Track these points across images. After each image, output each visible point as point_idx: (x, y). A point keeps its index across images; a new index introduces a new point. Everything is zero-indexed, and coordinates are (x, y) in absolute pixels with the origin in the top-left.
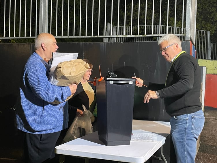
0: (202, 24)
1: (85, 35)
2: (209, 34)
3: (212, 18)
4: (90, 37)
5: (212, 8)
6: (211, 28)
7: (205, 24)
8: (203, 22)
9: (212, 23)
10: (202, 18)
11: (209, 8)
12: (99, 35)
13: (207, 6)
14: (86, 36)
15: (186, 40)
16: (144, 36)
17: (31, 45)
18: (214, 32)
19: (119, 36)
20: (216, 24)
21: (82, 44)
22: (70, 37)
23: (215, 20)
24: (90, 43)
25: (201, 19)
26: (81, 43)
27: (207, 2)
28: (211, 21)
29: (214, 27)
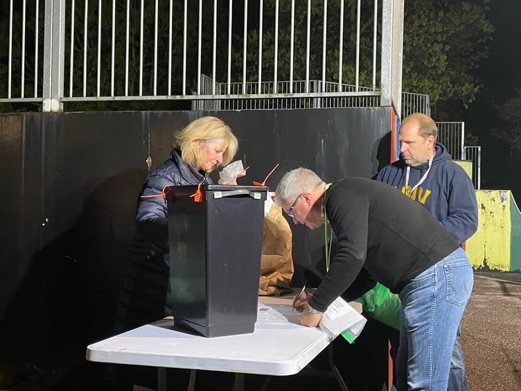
0: (413, 80)
1: (153, 95)
2: (428, 102)
3: (434, 67)
4: (163, 97)
5: (432, 45)
6: (433, 88)
7: (420, 80)
8: (413, 76)
9: (434, 79)
10: (412, 66)
11: (426, 45)
12: (186, 94)
13: (422, 39)
14: (155, 97)
15: (381, 104)
16: (289, 97)
17: (24, 118)
18: (438, 98)
19: (232, 97)
20: (441, 81)
21: (146, 114)
22: (118, 98)
23: (439, 72)
24: (165, 111)
25: (410, 70)
26: (144, 112)
27: (422, 32)
28: (431, 74)
29: (437, 88)
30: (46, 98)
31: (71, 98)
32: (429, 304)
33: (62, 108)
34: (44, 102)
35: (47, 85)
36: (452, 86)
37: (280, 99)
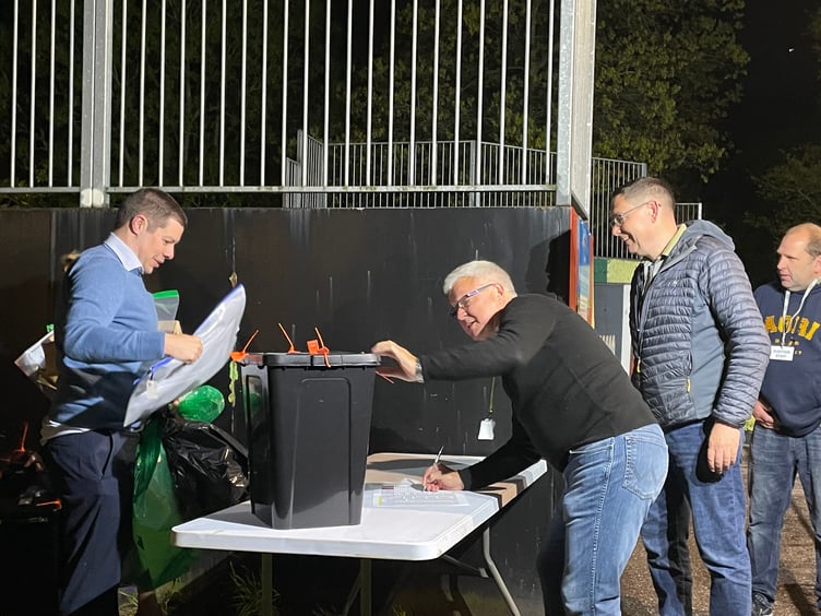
1: (239, 185)
4: (254, 189)
5: (653, 85)
6: (653, 153)
8: (623, 132)
10: (622, 116)
11: (644, 85)
13: (639, 74)
14: (243, 188)
15: (557, 204)
16: (431, 190)
17: (54, 216)
18: (661, 165)
19: (351, 189)
20: (667, 140)
21: (229, 211)
22: (189, 189)
23: (664, 126)
24: (256, 209)
25: (619, 122)
26: (226, 209)
27: (638, 63)
28: (651, 128)
29: (661, 151)
30: (85, 188)
31: (121, 188)
32: (599, 487)
33: (108, 202)
34: (82, 193)
35: (87, 168)
36: (683, 147)
37: (418, 193)
